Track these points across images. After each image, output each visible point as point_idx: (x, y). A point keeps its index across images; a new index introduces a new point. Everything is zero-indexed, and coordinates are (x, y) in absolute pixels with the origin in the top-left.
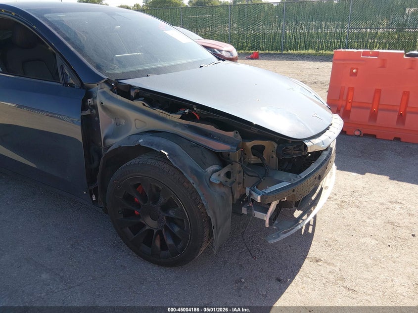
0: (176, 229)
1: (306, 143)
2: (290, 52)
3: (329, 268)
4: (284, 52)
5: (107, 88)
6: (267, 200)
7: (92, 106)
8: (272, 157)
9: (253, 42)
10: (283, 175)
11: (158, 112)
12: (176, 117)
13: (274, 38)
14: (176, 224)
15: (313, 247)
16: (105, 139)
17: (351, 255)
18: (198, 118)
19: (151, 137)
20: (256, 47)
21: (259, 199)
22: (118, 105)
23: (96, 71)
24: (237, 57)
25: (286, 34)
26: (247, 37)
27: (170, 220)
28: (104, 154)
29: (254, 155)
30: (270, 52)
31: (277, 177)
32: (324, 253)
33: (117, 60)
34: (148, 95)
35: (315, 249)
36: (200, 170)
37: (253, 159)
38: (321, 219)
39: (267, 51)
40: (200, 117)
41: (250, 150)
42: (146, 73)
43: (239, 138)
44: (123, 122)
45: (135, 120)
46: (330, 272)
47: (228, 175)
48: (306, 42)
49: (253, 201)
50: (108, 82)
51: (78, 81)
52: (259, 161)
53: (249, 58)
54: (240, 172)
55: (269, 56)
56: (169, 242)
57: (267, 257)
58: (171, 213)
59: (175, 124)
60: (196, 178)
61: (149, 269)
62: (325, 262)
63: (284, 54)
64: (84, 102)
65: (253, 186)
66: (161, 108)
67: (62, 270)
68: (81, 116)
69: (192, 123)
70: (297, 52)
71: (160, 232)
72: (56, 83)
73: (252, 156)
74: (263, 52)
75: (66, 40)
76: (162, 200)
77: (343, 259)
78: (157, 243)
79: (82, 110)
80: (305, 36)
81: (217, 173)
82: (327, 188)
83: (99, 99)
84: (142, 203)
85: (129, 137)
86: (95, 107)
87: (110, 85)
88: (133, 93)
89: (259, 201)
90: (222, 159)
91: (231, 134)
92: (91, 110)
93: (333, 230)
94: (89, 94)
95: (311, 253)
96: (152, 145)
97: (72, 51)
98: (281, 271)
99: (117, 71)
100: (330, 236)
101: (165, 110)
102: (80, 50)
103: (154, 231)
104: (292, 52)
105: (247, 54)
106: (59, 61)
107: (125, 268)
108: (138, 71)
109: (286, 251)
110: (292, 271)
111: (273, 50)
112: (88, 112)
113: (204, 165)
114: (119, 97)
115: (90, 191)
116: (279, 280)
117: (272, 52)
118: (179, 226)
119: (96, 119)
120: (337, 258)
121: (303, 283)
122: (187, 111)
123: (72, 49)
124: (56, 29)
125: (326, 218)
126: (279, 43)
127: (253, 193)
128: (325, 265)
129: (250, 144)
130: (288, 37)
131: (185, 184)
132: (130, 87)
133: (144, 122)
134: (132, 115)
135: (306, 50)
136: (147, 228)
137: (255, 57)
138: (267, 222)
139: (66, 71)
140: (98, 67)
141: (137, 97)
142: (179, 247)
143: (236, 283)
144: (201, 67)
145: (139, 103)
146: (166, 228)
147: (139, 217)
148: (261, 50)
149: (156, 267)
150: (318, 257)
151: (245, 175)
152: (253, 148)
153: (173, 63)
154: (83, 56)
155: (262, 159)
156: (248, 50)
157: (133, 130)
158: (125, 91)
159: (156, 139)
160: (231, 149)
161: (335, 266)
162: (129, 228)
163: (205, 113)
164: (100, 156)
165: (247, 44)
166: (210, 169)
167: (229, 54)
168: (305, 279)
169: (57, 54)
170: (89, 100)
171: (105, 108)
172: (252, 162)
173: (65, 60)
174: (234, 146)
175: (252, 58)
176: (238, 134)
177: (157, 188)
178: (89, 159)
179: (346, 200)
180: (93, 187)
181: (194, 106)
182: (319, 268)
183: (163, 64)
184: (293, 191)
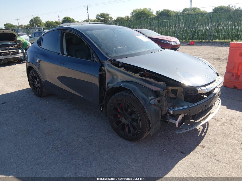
0: (135, 124)
1: (198, 89)
2: (214, 40)
3: (208, 150)
4: (211, 41)
5: (109, 63)
6: (175, 113)
7: (103, 70)
8: (181, 95)
9: (191, 35)
10: (186, 103)
11: (130, 73)
12: (137, 75)
13: (205, 33)
14: (135, 121)
15: (203, 141)
16: (107, 84)
17: (222, 146)
18: (147, 76)
19: (126, 83)
20: (193, 38)
21: (172, 112)
22: (114, 70)
23: (106, 56)
24: (179, 44)
25: (212, 31)
26: (188, 33)
27: (133, 119)
28: (107, 90)
29: (173, 94)
30: (202, 41)
31: (182, 104)
32: (208, 144)
33: (114, 51)
34: (126, 65)
35: (203, 142)
36: (146, 98)
37: (172, 96)
38: (210, 129)
39: (200, 41)
40: (148, 76)
41: (171, 91)
42: (126, 56)
43: (165, 85)
44: (115, 77)
45: (120, 76)
46: (209, 152)
47: (159, 101)
48: (225, 35)
49: (169, 113)
50: (110, 60)
51: (98, 60)
52: (175, 96)
53: (188, 45)
54: (165, 101)
55: (201, 44)
56: (132, 129)
57: (178, 143)
58: (133, 116)
59: (136, 78)
60: (143, 101)
61: (123, 141)
62: (208, 148)
63: (211, 42)
64: (101, 68)
65: (170, 107)
66: (131, 71)
67: (87, 138)
68: (99, 74)
69: (144, 78)
70: (219, 41)
71: (128, 125)
72: (89, 61)
73: (172, 94)
74: (197, 41)
75: (95, 43)
76: (129, 110)
77: (217, 147)
78: (127, 130)
79: (99, 72)
80: (224, 31)
81: (154, 100)
82: (213, 113)
83: (106, 67)
84: (121, 112)
85: (117, 83)
86: (104, 71)
87: (111, 62)
88: (120, 65)
89: (172, 113)
90: (156, 94)
91: (161, 83)
92: (103, 72)
93: (215, 135)
94: (102, 65)
95: (201, 144)
96: (126, 87)
97: (97, 48)
98: (184, 149)
99: (114, 55)
100: (213, 137)
101: (133, 72)
102: (100, 47)
103: (125, 124)
104: (216, 41)
105: (188, 42)
106: (92, 52)
107: (113, 140)
108: (123, 55)
109: (188, 141)
110: (189, 150)
111: (204, 40)
112: (101, 73)
113: (148, 96)
114: (114, 67)
115: (100, 106)
116: (182, 153)
117: (203, 41)
118: (136, 123)
119: (105, 75)
120: (214, 147)
121: (193, 155)
122: (142, 73)
123: (97, 47)
124: (91, 38)
125: (213, 129)
126: (208, 36)
127: (169, 109)
128: (207, 149)
129: (170, 88)
130: (213, 32)
131: (139, 103)
132: (119, 62)
133: (124, 77)
134: (119, 74)
135: (225, 39)
136: (123, 123)
137: (192, 44)
138: (177, 124)
139: (94, 55)
140: (107, 54)
141: (122, 67)
142: (136, 132)
143: (161, 151)
144: (152, 53)
145: (122, 69)
146: (130, 123)
147: (120, 118)
148: (196, 40)
149: (126, 141)
150: (204, 145)
151: (168, 103)
152: (172, 90)
153: (139, 51)
154: (101, 49)
155: (176, 95)
156: (188, 40)
157: (119, 80)
158: (117, 64)
159: (128, 84)
160: (161, 90)
161: (212, 150)
162: (115, 123)
163: (150, 73)
164: (105, 91)
165: (188, 37)
166: (150, 98)
167: (175, 43)
168: (195, 153)
169: (91, 49)
170: (102, 68)
171: (108, 71)
172: (172, 97)
173: (94, 51)
174: (162, 89)
175: (190, 45)
176: (165, 84)
177: (127, 105)
178: (101, 92)
179: (227, 122)
180: (101, 104)
181: (145, 71)
182: (204, 150)
183: (134, 52)
184: (190, 110)
